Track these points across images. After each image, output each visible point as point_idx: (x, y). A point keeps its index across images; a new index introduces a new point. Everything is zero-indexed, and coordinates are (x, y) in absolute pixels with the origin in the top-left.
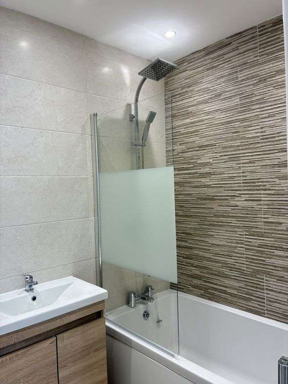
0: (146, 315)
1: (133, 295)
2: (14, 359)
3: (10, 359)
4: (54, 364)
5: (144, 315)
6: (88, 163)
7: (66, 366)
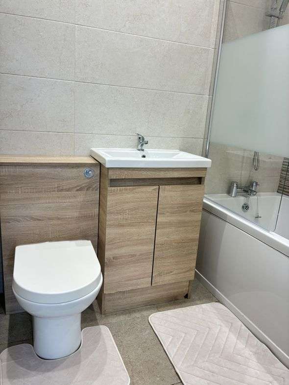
0: (246, 207)
1: (235, 185)
2: (123, 191)
3: (120, 191)
4: (155, 209)
5: (243, 207)
6: (212, 31)
7: (164, 214)
